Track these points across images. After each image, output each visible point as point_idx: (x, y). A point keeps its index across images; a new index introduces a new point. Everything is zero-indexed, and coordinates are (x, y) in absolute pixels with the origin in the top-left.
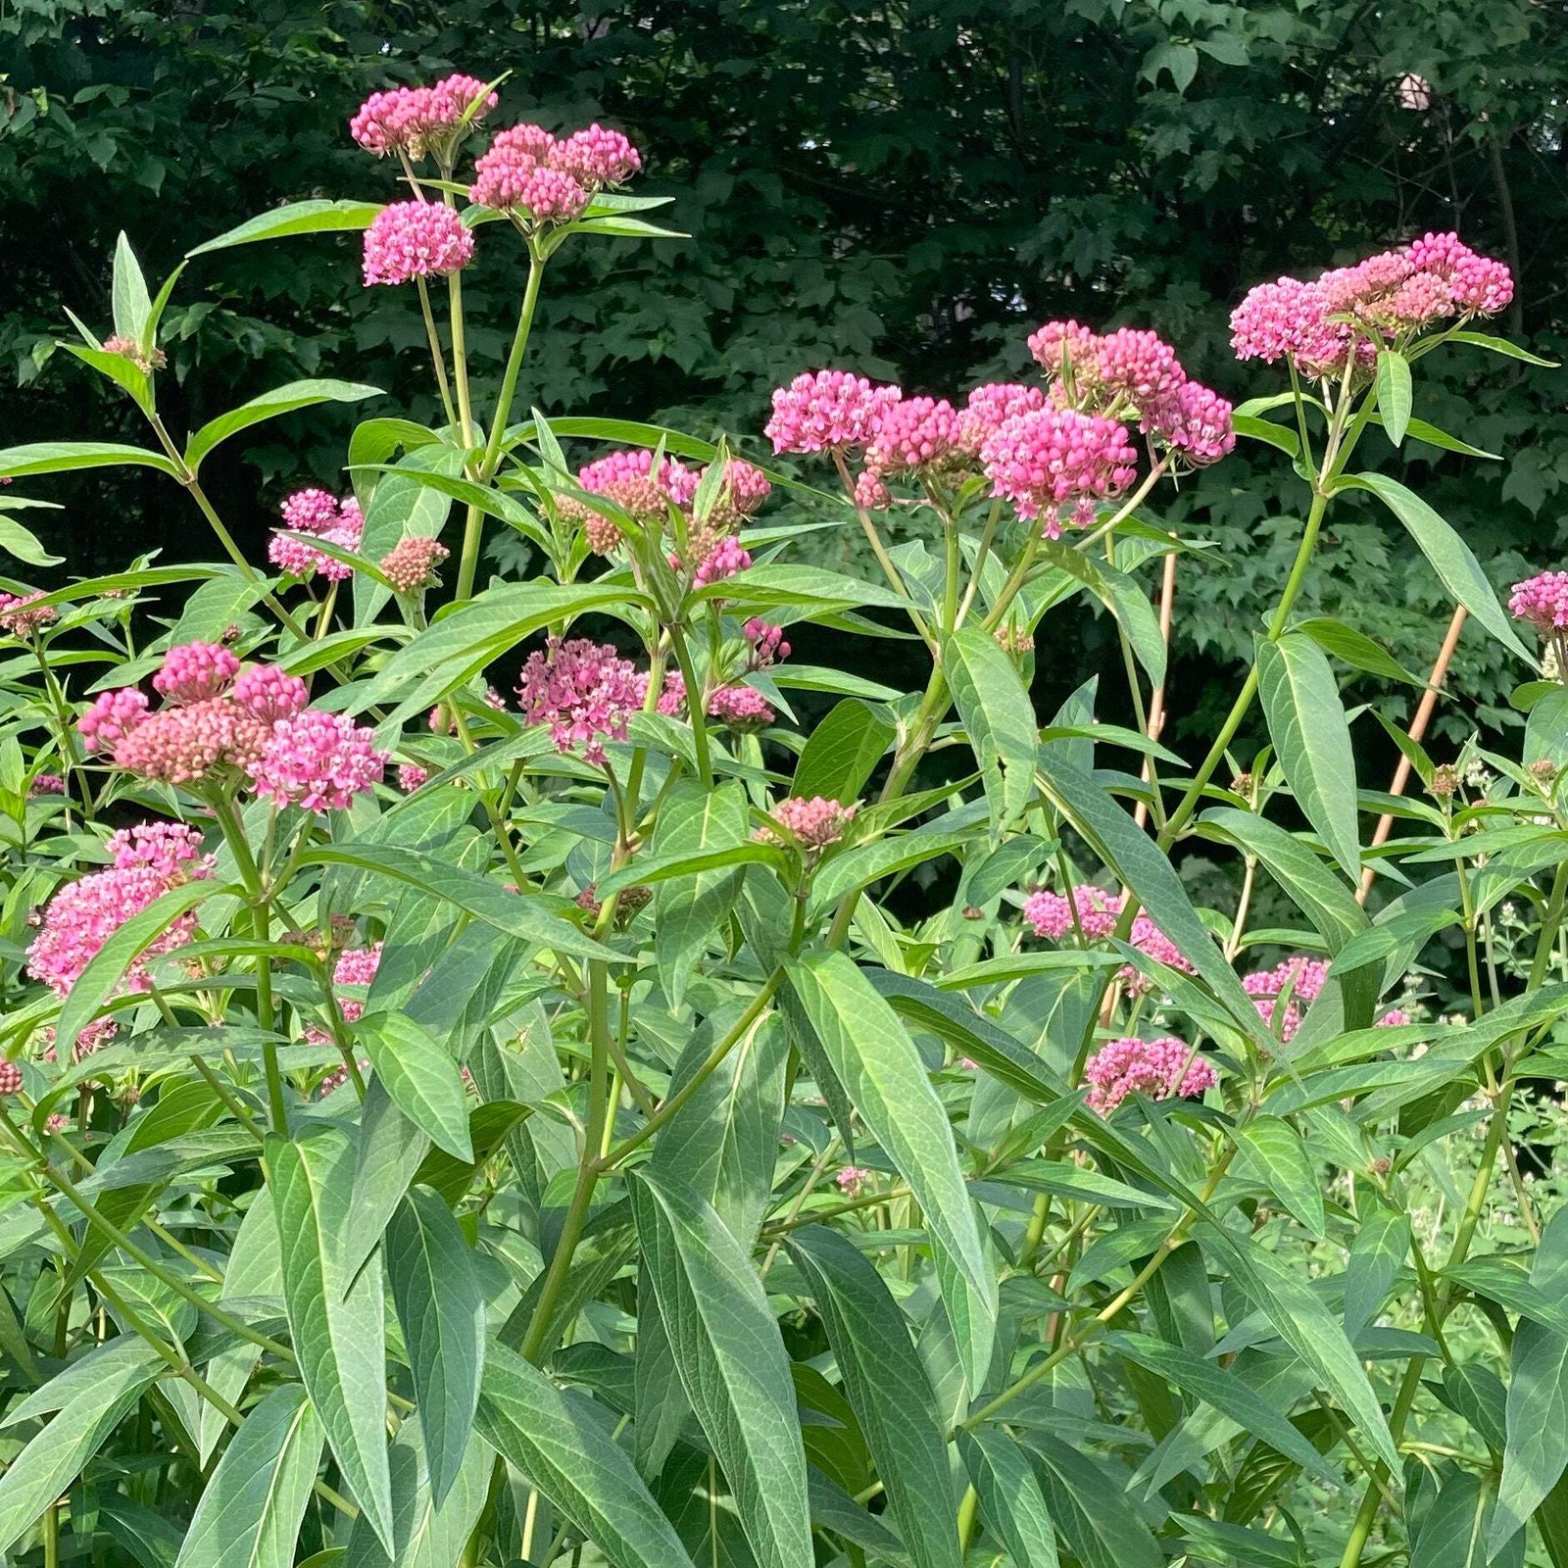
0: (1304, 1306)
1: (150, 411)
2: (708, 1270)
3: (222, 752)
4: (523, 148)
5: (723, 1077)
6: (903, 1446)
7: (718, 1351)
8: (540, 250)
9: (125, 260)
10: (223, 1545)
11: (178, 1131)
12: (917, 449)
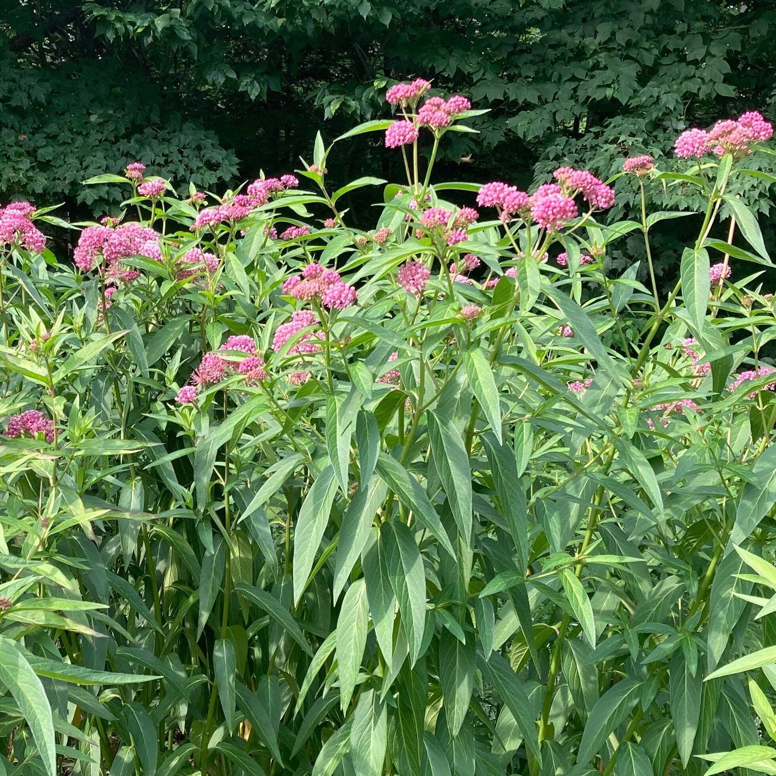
0: (643, 464)
1: (322, 186)
2: (448, 438)
3: (316, 293)
4: (434, 105)
5: (458, 385)
6: (512, 497)
7: (450, 462)
8: (437, 135)
9: (319, 140)
10: (314, 503)
11: (309, 394)
12: (513, 207)
